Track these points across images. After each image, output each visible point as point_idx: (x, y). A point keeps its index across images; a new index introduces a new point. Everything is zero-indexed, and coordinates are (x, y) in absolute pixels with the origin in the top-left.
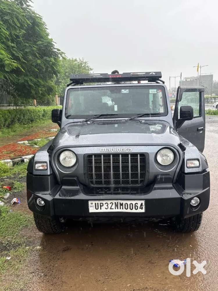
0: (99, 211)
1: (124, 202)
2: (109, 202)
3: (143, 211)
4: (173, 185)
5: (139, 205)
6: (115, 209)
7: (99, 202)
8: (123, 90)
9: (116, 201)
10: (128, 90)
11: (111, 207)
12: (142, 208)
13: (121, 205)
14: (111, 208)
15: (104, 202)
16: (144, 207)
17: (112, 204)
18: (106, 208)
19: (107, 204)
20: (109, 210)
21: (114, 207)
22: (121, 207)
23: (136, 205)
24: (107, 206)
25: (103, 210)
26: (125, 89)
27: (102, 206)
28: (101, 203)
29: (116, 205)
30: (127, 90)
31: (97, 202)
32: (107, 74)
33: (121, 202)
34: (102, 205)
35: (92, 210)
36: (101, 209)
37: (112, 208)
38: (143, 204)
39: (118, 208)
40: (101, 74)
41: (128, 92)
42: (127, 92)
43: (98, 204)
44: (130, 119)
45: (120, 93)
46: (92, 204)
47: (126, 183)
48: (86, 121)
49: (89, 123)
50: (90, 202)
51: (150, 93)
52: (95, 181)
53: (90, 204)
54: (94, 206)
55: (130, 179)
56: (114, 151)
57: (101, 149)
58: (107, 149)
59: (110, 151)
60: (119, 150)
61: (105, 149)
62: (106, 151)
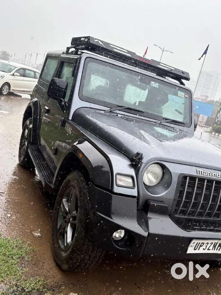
0: (197, 252)
2: (210, 242)
6: (212, 250)
7: (201, 241)
8: (152, 82)
9: (216, 241)
11: (209, 247)
13: (220, 245)
14: (208, 249)
15: (205, 242)
17: (211, 244)
18: (204, 249)
20: (206, 251)
21: (211, 248)
22: (219, 248)
24: (206, 246)
25: (201, 251)
26: (155, 82)
27: (202, 246)
28: (202, 243)
29: (214, 246)
30: (157, 84)
31: (199, 241)
32: (135, 53)
34: (202, 244)
35: (191, 250)
36: (199, 250)
39: (214, 250)
40: (129, 52)
41: (158, 87)
43: (200, 243)
44: (159, 122)
45: (150, 84)
46: (194, 243)
47: (209, 215)
48: (110, 111)
49: (119, 116)
50: (193, 241)
51: (179, 95)
52: (181, 209)
53: (191, 244)
54: (194, 247)
55: (215, 212)
56: (210, 175)
57: (198, 170)
58: (203, 172)
59: (206, 174)
60: (215, 174)
61: (201, 171)
62: (202, 174)
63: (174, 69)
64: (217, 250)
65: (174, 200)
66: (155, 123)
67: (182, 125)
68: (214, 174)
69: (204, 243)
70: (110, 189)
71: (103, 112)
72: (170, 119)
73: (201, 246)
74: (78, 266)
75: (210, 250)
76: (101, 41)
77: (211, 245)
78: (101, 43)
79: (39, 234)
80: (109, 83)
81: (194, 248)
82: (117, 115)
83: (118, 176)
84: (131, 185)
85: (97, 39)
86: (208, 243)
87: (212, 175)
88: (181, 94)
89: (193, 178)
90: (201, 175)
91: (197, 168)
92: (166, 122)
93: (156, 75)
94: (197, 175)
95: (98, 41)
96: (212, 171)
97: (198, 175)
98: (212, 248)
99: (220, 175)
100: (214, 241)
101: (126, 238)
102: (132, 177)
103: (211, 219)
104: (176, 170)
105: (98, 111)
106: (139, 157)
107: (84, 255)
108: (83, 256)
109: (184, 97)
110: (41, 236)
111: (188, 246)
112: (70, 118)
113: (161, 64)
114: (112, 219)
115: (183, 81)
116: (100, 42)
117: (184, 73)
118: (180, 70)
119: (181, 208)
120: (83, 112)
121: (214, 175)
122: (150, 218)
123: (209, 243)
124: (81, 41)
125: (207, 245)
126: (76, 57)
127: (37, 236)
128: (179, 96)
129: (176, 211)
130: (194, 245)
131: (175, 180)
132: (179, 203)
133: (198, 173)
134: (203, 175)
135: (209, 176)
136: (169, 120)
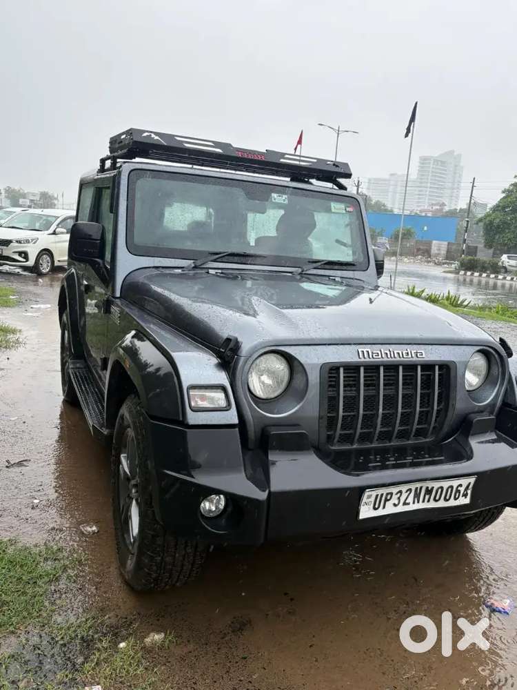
0: (381, 512)
1: (436, 485)
2: (404, 488)
3: (467, 501)
4: (497, 435)
5: (462, 489)
6: (414, 503)
7: (384, 491)
8: (274, 195)
9: (418, 485)
10: (286, 196)
11: (407, 498)
12: (465, 495)
13: (429, 491)
14: (405, 504)
15: (394, 490)
16: (469, 492)
17: (408, 492)
18: (395, 505)
19: (399, 495)
20: (401, 509)
21: (410, 500)
22: (427, 497)
23: (459, 488)
24: (399, 498)
25: (390, 509)
27: (389, 500)
28: (387, 494)
29: (417, 496)
30: (284, 196)
31: (380, 491)
32: (230, 145)
33: (430, 484)
34: (389, 496)
35: (366, 512)
36: (384, 507)
37: (407, 502)
38: (471, 486)
39: (418, 502)
40: (217, 144)
41: (286, 202)
42: (284, 200)
43: (382, 495)
44: (300, 270)
45: (270, 200)
46: (369, 497)
47: (403, 435)
48: (195, 267)
49: (212, 272)
50: (367, 493)
51: (333, 210)
52: (340, 434)
53: (365, 499)
54: (373, 503)
55: (415, 426)
56: (389, 356)
57: (360, 350)
58: (373, 353)
59: (380, 356)
60: (399, 353)
61: (368, 352)
62: (371, 356)
63: (315, 161)
64: (423, 501)
65: (320, 418)
66: (290, 274)
67: (349, 268)
68: (395, 352)
69: (392, 494)
70: (181, 419)
71: (180, 271)
72: (323, 261)
73: (386, 500)
74: (156, 580)
75: (409, 504)
76: (156, 134)
77: (408, 496)
78: (157, 138)
79: (94, 528)
80: (213, 214)
81: (372, 505)
82: (208, 273)
83: (192, 393)
84: (223, 403)
85: (147, 131)
86: (400, 492)
87: (392, 356)
88: (336, 207)
89: (352, 369)
90: (368, 360)
91: (358, 346)
92: (315, 268)
93: (288, 179)
94: (359, 360)
95: (149, 134)
96: (392, 348)
97: (363, 360)
98: (412, 499)
99: (409, 353)
100: (413, 486)
101: (229, 509)
102: (224, 389)
103: (410, 442)
104: (313, 359)
105: (168, 271)
106: (231, 345)
107: (162, 555)
108: (160, 558)
109: (344, 212)
110: (98, 532)
111: (359, 505)
112: (118, 294)
113: (287, 156)
114: (193, 477)
115: (342, 181)
116: (153, 136)
117: (337, 166)
118: (329, 161)
119: (339, 431)
120: (141, 278)
121: (396, 355)
122: (274, 463)
123: (404, 491)
124: (121, 142)
125: (401, 495)
126: (113, 175)
127: (89, 532)
128: (334, 213)
129: (330, 439)
130: (370, 500)
131: (314, 378)
132: (332, 422)
133: (361, 356)
134: (372, 360)
135: (386, 359)
136: (319, 264)
